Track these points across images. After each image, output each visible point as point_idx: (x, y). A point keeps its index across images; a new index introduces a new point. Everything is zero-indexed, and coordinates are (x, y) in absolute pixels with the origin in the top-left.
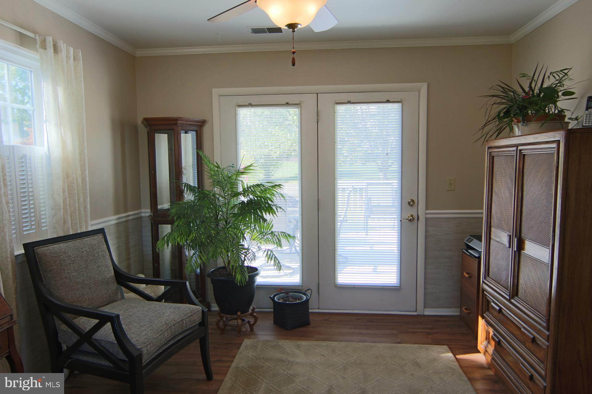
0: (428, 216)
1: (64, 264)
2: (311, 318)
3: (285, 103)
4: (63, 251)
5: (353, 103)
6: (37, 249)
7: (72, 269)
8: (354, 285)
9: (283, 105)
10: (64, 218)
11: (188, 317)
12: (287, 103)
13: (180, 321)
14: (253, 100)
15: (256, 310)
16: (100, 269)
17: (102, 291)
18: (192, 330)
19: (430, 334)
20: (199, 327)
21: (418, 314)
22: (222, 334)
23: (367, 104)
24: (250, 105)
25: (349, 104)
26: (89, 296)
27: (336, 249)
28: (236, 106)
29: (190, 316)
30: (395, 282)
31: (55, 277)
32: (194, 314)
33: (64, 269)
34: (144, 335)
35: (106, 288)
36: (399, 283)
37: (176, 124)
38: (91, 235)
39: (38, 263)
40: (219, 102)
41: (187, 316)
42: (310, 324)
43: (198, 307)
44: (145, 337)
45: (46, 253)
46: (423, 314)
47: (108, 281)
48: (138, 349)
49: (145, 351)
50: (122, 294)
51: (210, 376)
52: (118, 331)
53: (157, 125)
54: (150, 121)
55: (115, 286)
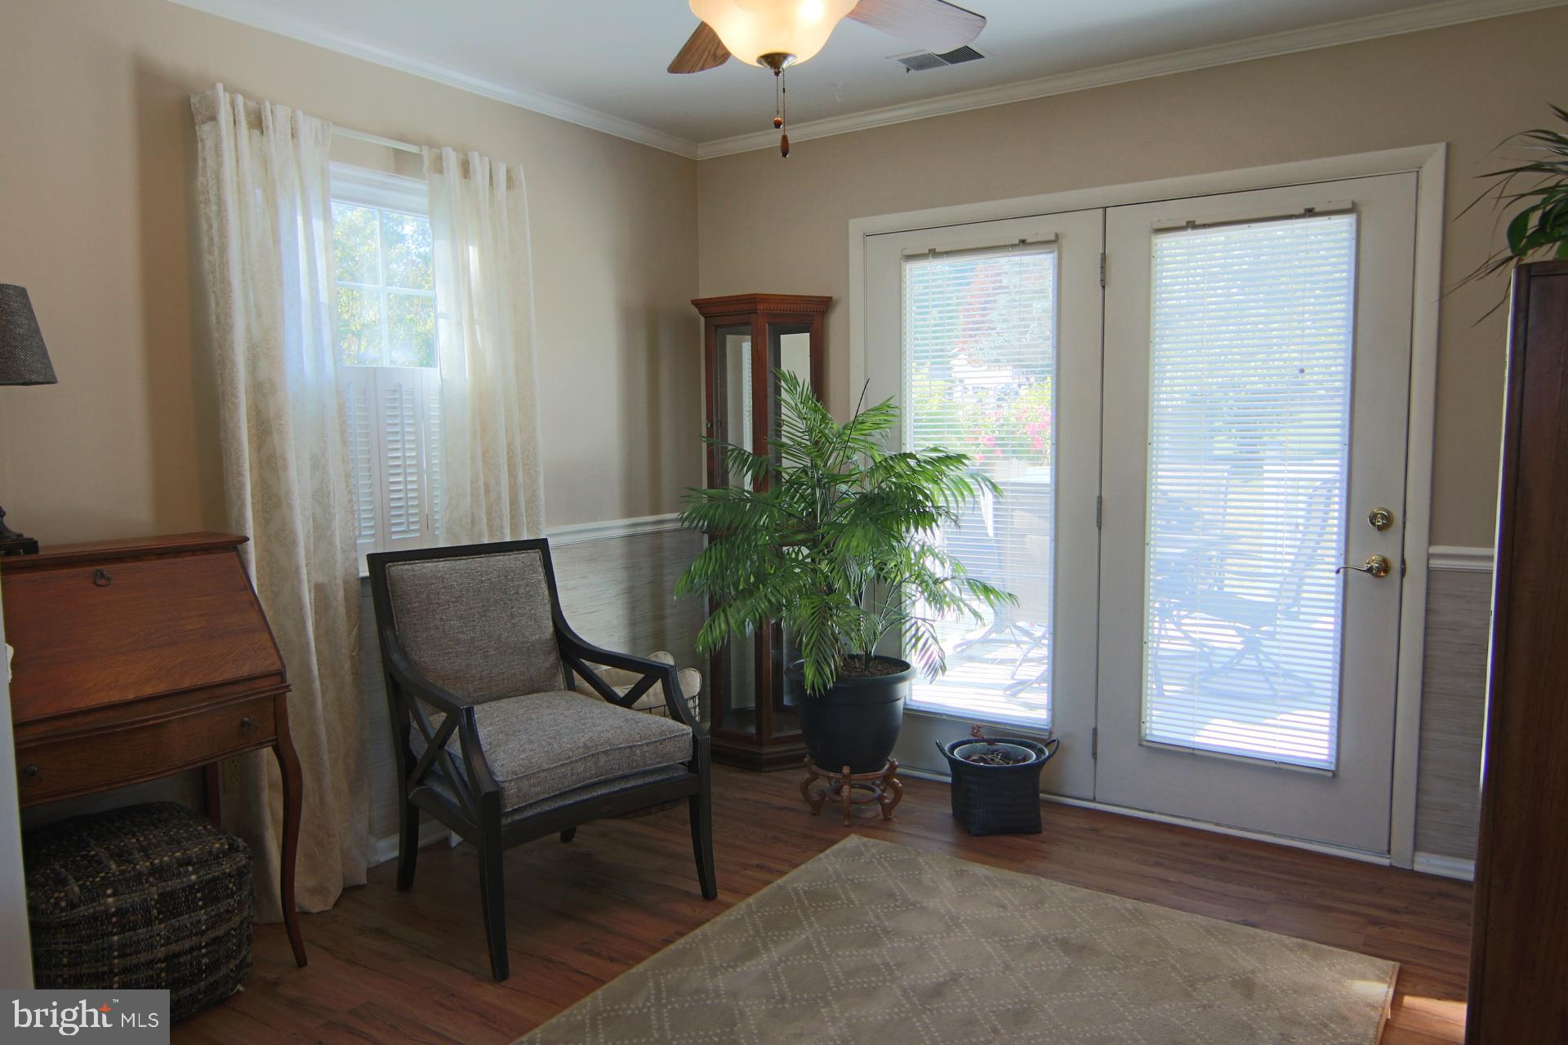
0: (1436, 563)
1: (436, 601)
2: (1044, 814)
3: (1017, 242)
4: (439, 575)
5: (1204, 226)
6: (390, 566)
7: (452, 613)
8: (1194, 749)
9: (1013, 246)
10: (473, 514)
11: (650, 743)
12: (1023, 242)
13: (626, 748)
14: (940, 240)
15: (899, 770)
16: (515, 621)
17: (515, 667)
18: (669, 777)
19: (1375, 922)
20: (687, 772)
21: (1395, 865)
22: (814, 815)
23: (1246, 226)
24: (934, 253)
25: (1189, 231)
26: (482, 671)
27: (1145, 640)
28: (901, 259)
29: (656, 742)
30: (1325, 757)
31: (415, 624)
32: (668, 739)
33: (435, 611)
34: (522, 759)
35: (525, 661)
36: (1333, 760)
37: (754, 311)
38: (513, 551)
39: (390, 594)
40: (865, 253)
41: (648, 741)
42: (1040, 832)
43: (685, 727)
44: (521, 762)
45: (405, 576)
46: (1410, 868)
47: (531, 648)
48: (496, 782)
49: (511, 790)
50: (569, 681)
51: (709, 893)
52: (471, 739)
53: (720, 316)
54: (705, 307)
55: (549, 661)
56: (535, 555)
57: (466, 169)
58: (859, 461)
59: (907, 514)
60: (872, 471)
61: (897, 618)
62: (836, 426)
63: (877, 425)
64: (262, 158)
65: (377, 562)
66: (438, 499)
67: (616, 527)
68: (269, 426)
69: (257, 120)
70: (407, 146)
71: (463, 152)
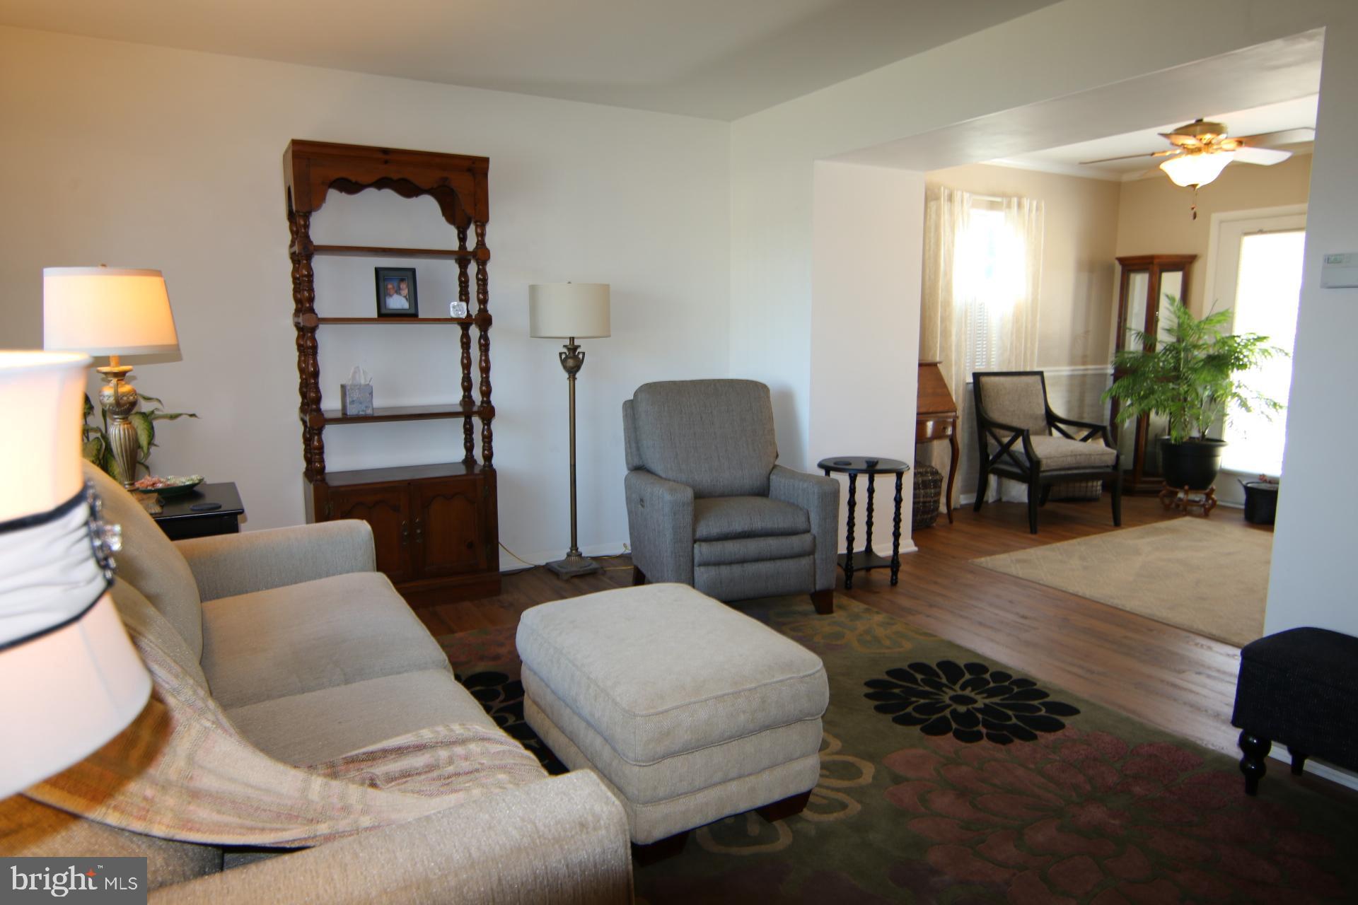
1: (1000, 394)
4: (1001, 383)
6: (981, 378)
7: (1007, 399)
11: (1098, 454)
13: (1088, 454)
15: (1216, 491)
16: (1031, 405)
17: (1030, 424)
18: (1104, 471)
20: (1113, 470)
28: (1241, 234)
29: (1101, 454)
32: (1106, 454)
33: (1000, 397)
34: (1045, 455)
35: (1035, 421)
37: (1152, 263)
38: (1031, 375)
39: (982, 389)
40: (1220, 230)
43: (1113, 450)
44: (1048, 454)
47: (1037, 417)
48: (1038, 458)
49: (1044, 462)
50: (1051, 434)
51: (1117, 524)
52: (1027, 444)
53: (1131, 265)
54: (1122, 261)
55: (1043, 423)
56: (1038, 378)
57: (1020, 205)
58: (1207, 339)
59: (1233, 364)
60: (1215, 344)
61: (1221, 415)
62: (1196, 322)
63: (1219, 322)
64: (951, 213)
65: (977, 376)
66: (995, 352)
67: (1065, 370)
68: (946, 319)
69: (950, 198)
70: (999, 199)
71: (1020, 198)
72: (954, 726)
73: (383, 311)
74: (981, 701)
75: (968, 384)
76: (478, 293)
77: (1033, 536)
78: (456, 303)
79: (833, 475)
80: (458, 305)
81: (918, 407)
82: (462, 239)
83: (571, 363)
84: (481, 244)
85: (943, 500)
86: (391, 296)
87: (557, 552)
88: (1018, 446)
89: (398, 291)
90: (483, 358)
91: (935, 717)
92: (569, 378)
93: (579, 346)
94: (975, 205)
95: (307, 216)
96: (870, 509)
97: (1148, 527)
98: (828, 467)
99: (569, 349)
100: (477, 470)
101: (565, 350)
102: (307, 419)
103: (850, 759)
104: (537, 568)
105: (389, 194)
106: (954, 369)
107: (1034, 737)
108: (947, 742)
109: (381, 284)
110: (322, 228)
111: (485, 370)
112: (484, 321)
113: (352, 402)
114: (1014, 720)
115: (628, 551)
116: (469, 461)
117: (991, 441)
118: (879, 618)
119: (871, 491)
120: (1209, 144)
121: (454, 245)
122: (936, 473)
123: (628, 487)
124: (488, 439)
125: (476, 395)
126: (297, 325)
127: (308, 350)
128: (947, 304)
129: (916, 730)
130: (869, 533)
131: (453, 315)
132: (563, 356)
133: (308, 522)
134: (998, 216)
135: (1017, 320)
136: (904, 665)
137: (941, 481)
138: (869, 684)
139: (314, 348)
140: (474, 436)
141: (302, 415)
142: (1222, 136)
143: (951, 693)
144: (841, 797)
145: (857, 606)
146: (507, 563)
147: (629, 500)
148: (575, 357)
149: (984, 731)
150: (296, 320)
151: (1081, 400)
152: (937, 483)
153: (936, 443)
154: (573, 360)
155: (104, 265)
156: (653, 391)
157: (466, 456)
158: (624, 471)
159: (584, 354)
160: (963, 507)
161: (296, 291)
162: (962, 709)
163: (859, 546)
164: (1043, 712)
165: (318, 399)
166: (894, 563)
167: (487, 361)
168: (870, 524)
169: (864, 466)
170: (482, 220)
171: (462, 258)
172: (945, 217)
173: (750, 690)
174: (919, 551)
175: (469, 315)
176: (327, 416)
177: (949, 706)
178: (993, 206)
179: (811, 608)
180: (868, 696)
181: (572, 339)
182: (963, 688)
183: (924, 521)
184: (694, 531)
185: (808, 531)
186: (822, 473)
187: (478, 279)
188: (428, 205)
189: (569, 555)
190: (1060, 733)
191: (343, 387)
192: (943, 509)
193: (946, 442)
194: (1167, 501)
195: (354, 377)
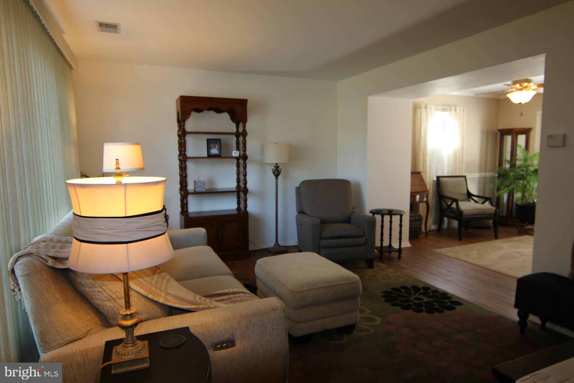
11: (488, 209)
16: (460, 189)
20: (494, 216)
32: (491, 209)
35: (463, 196)
37: (512, 131)
38: (460, 177)
39: (440, 183)
43: (494, 208)
45: (442, 180)
47: (463, 193)
49: (464, 212)
50: (469, 201)
51: (496, 237)
52: (457, 204)
53: (504, 132)
54: (500, 131)
55: (466, 197)
56: (464, 178)
57: (455, 109)
64: (426, 113)
65: (438, 177)
66: (446, 168)
67: (477, 175)
68: (424, 155)
69: (426, 107)
70: (447, 107)
71: (455, 106)
72: (413, 307)
73: (209, 154)
74: (425, 299)
75: (434, 181)
76: (243, 148)
77: (460, 242)
78: (235, 151)
79: (376, 216)
80: (236, 152)
81: (411, 190)
82: (238, 128)
83: (276, 172)
84: (244, 130)
85: (423, 227)
86: (212, 149)
87: (271, 244)
88: (454, 205)
89: (215, 147)
90: (244, 171)
91: (407, 304)
92: (276, 178)
93: (279, 167)
94: (437, 110)
95: (184, 121)
96: (391, 229)
97: (510, 239)
98: (374, 212)
99: (276, 168)
100: (241, 212)
101: (274, 168)
102: (182, 193)
103: (373, 316)
104: (263, 250)
105: (212, 113)
106: (428, 175)
107: (443, 312)
108: (410, 313)
109: (209, 144)
110: (189, 125)
111: (245, 175)
112: (245, 157)
113: (198, 187)
114: (437, 306)
115: (297, 244)
116: (239, 209)
117: (444, 204)
118: (391, 270)
119: (391, 222)
120: (526, 87)
121: (234, 130)
122: (420, 216)
123: (297, 219)
124: (246, 201)
125: (242, 185)
126: (180, 160)
127: (183, 169)
128: (425, 149)
129: (399, 308)
130: (390, 239)
131: (234, 155)
132: (274, 170)
133: (181, 228)
134: (446, 114)
135: (455, 155)
136: (398, 286)
137: (422, 219)
138: (384, 292)
139: (185, 168)
140: (241, 200)
141: (180, 192)
142: (531, 84)
143: (414, 296)
144: (368, 328)
145: (383, 266)
146: (252, 248)
147: (297, 224)
148: (278, 171)
149: (424, 309)
150: (179, 158)
151: (484, 187)
152: (420, 220)
153: (421, 204)
154: (277, 172)
155: (122, 142)
156: (306, 183)
157: (238, 207)
158: (295, 213)
159: (281, 169)
160: (433, 230)
161: (179, 147)
162: (417, 302)
163: (386, 243)
164: (449, 304)
165: (186, 186)
166: (400, 250)
167: (246, 172)
168: (390, 235)
169: (387, 212)
170: (245, 121)
171: (237, 135)
172: (424, 115)
173: (333, 286)
174: (412, 246)
175: (240, 155)
176: (190, 192)
177: (413, 301)
178: (444, 110)
179: (366, 266)
180: (383, 296)
181: (277, 164)
182: (420, 295)
183: (414, 234)
184: (321, 235)
185: (364, 236)
186: (371, 215)
187: (243, 143)
188: (226, 116)
189: (275, 245)
190: (453, 311)
191: (195, 182)
192: (423, 230)
193: (425, 204)
194: (519, 229)
195: (198, 179)
